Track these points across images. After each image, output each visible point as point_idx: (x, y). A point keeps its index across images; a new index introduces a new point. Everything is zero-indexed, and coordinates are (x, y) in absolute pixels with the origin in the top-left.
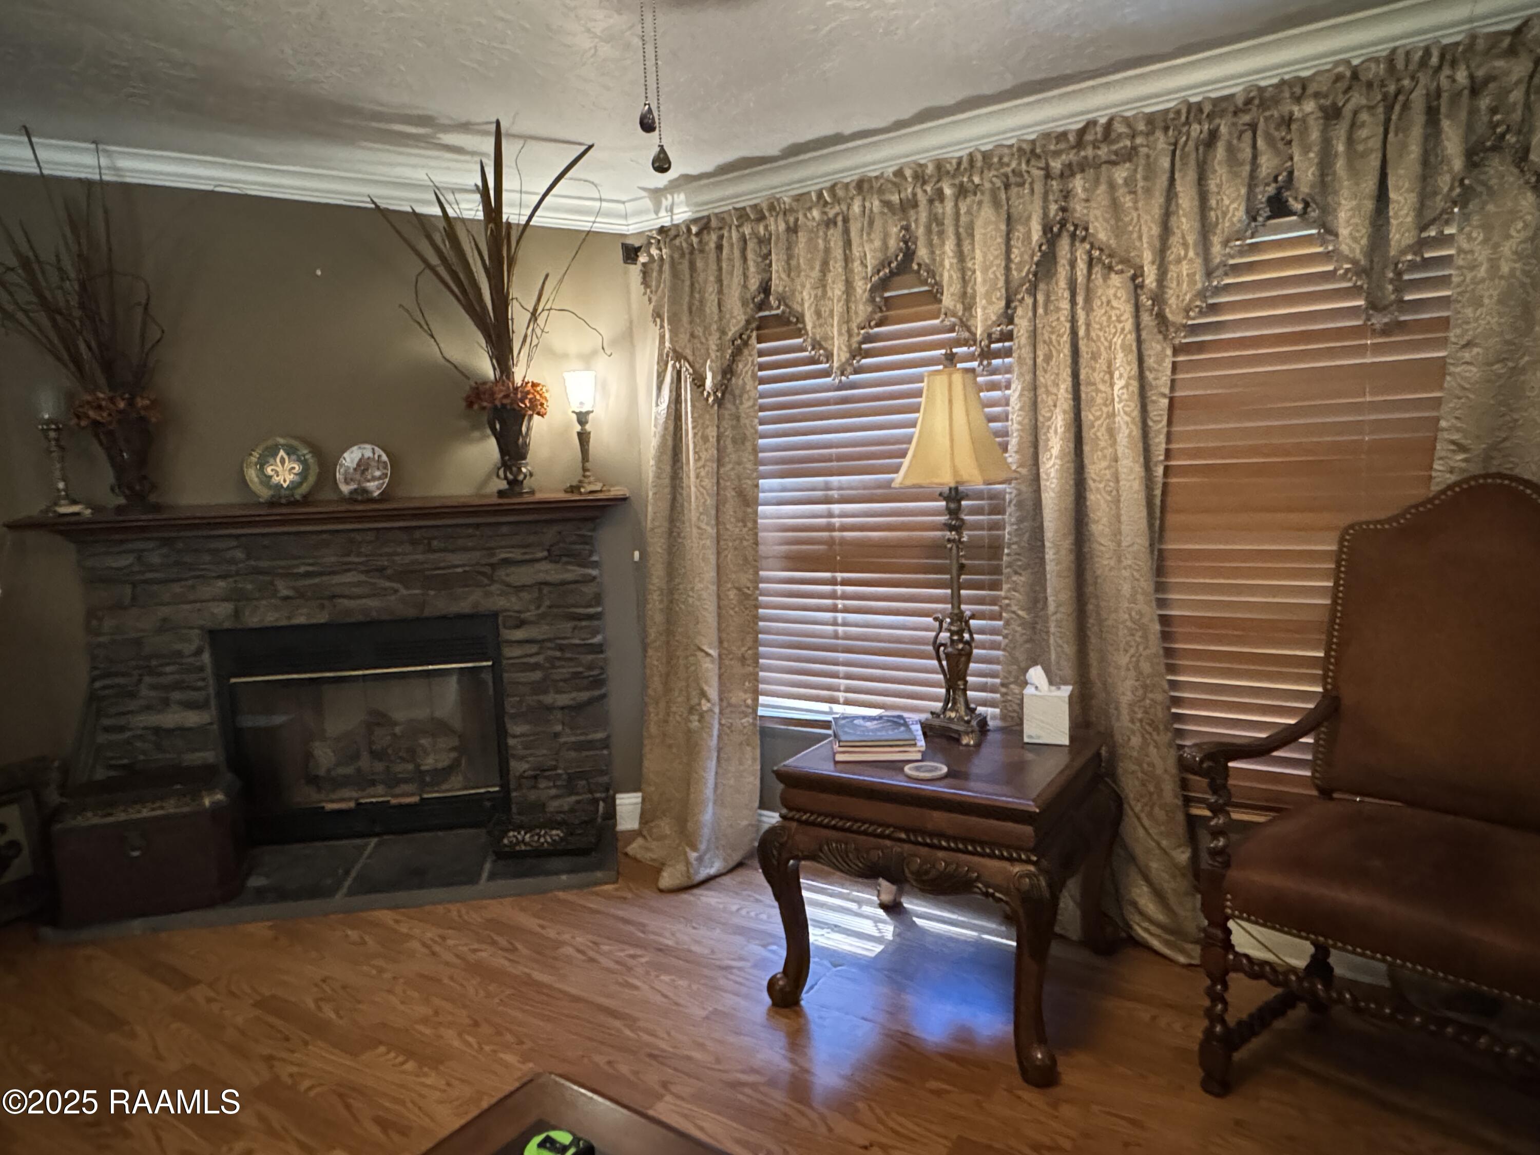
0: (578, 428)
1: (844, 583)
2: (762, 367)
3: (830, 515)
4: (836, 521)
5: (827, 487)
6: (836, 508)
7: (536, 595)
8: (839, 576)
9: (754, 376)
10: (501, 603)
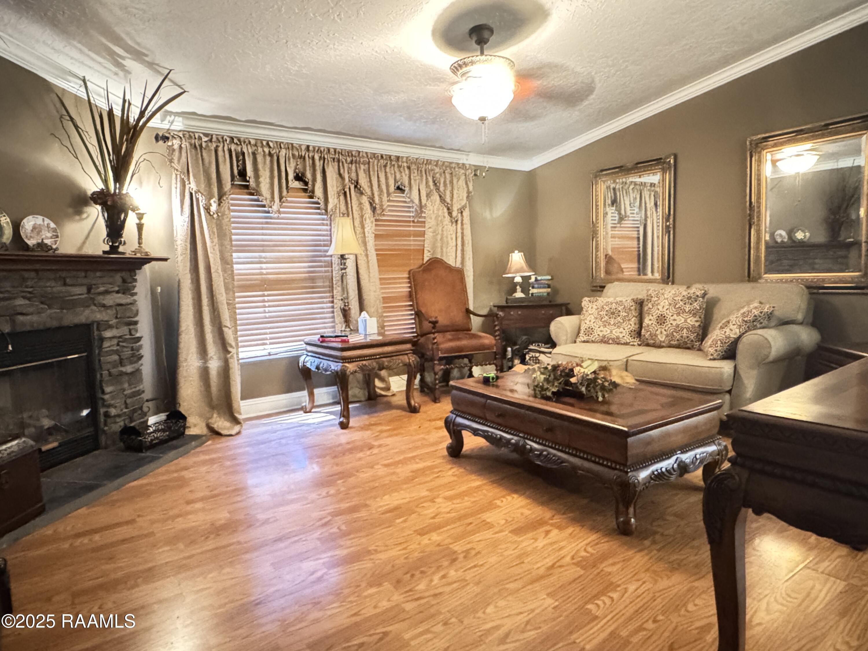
0: (137, 221)
1: (269, 295)
2: (233, 205)
3: (262, 269)
4: (264, 271)
5: (261, 257)
6: (264, 266)
7: (115, 311)
8: (266, 293)
9: (229, 209)
10: (98, 316)
